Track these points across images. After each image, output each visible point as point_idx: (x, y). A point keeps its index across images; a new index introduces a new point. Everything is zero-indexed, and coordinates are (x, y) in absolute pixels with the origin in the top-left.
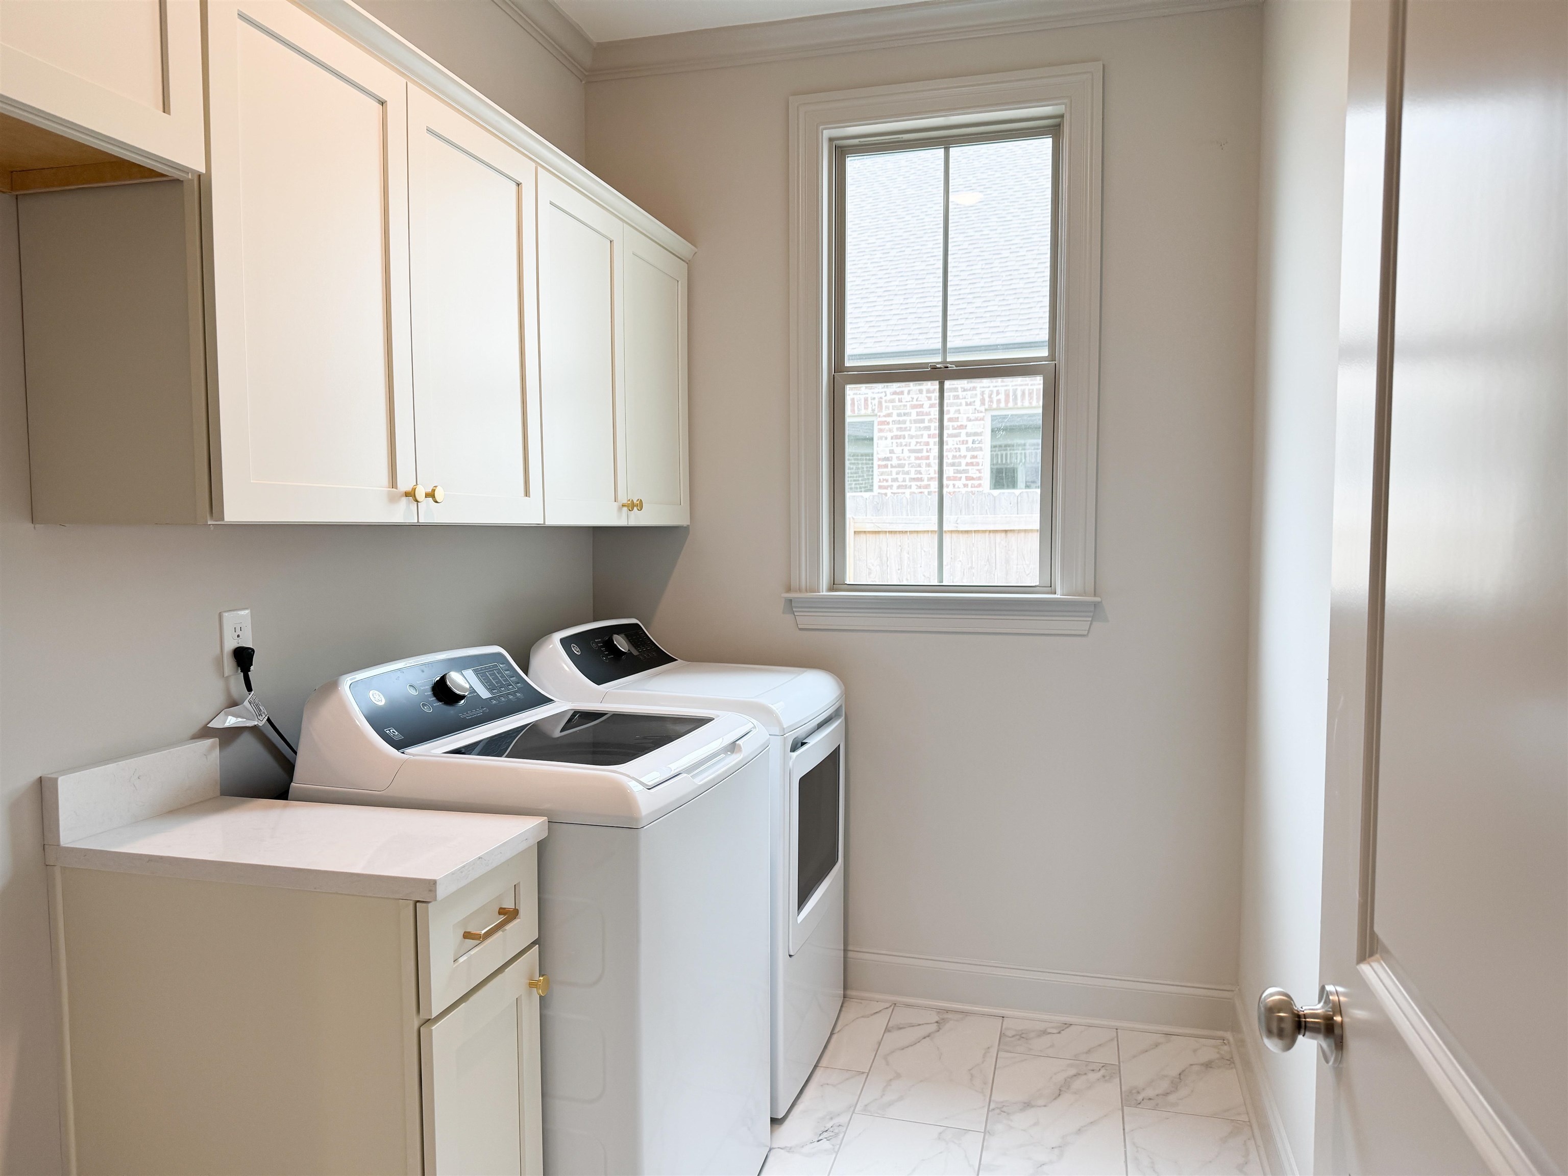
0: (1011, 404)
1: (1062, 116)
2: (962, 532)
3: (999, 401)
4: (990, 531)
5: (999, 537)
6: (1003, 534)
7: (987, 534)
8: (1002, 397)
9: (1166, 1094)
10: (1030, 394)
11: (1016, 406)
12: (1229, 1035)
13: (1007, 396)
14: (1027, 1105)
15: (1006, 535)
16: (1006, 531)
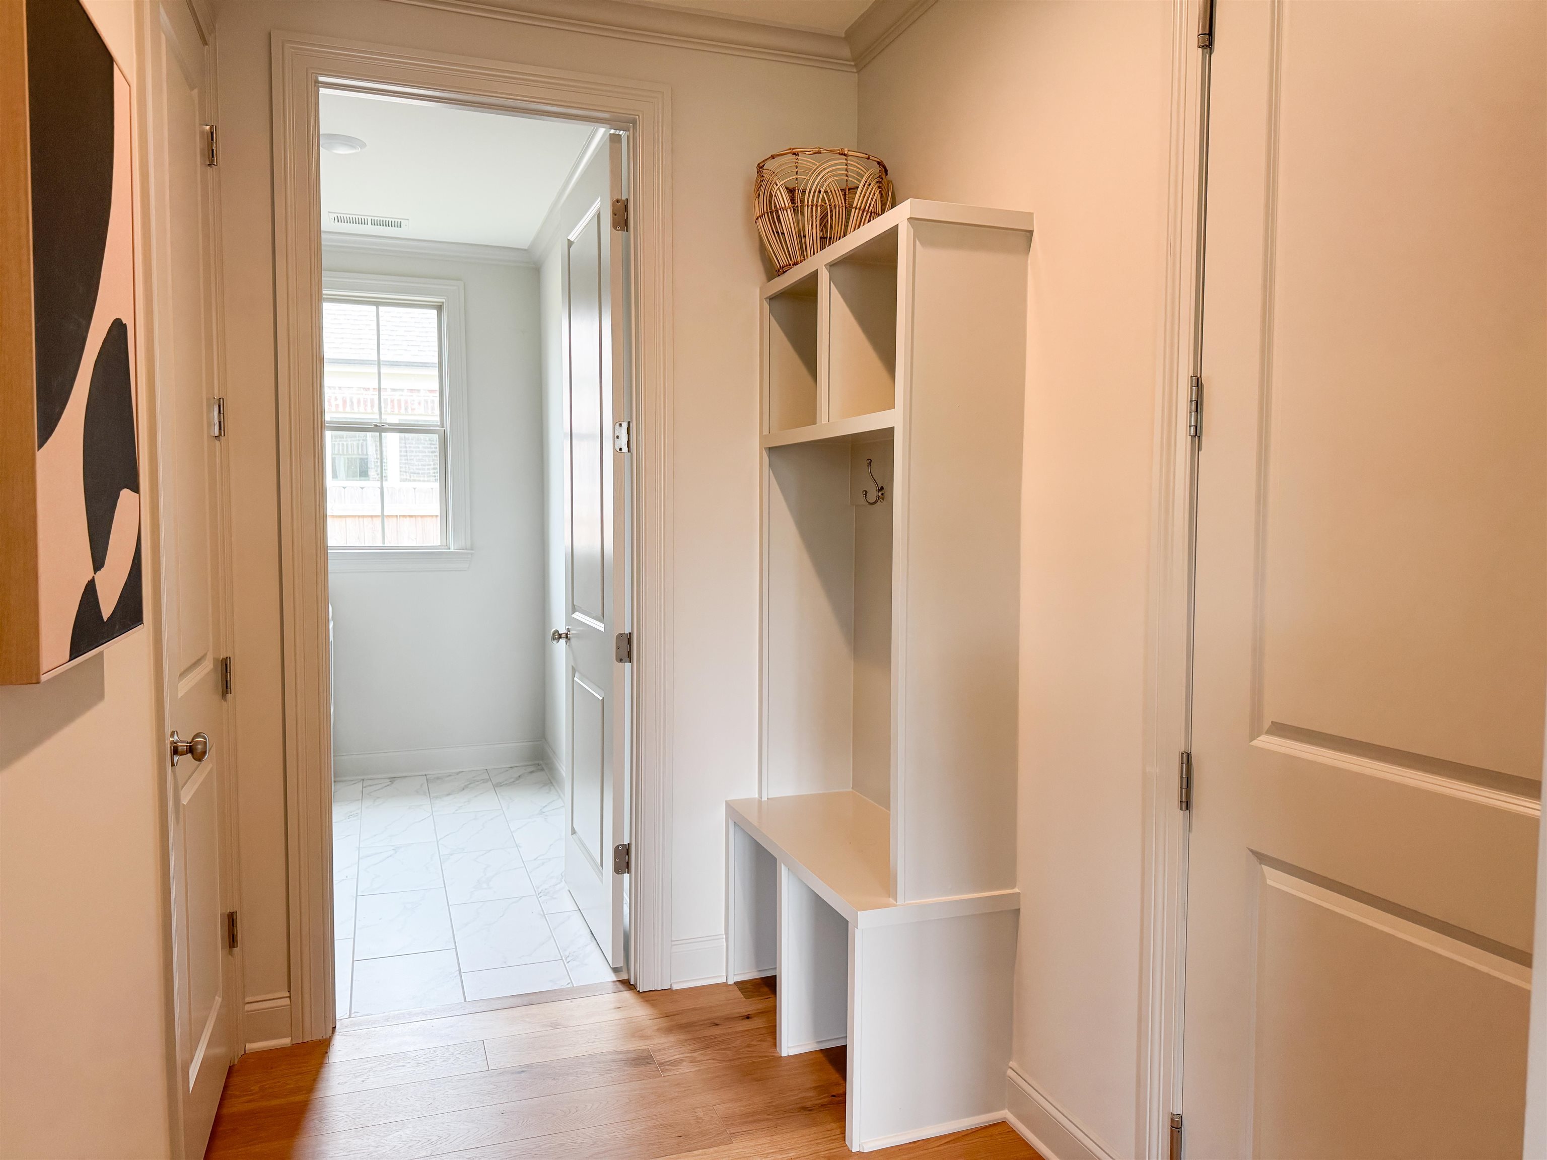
0: (348, 409)
1: (443, 303)
2: (336, 516)
3: (337, 406)
4: (359, 516)
5: (367, 521)
6: (370, 519)
7: (357, 518)
8: (340, 402)
9: (514, 782)
10: (365, 402)
11: (353, 411)
12: (541, 762)
13: (345, 402)
14: (449, 795)
15: (372, 520)
16: (372, 516)
